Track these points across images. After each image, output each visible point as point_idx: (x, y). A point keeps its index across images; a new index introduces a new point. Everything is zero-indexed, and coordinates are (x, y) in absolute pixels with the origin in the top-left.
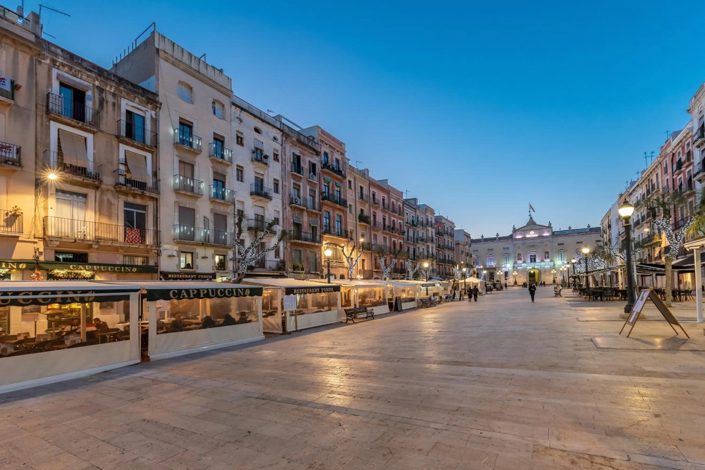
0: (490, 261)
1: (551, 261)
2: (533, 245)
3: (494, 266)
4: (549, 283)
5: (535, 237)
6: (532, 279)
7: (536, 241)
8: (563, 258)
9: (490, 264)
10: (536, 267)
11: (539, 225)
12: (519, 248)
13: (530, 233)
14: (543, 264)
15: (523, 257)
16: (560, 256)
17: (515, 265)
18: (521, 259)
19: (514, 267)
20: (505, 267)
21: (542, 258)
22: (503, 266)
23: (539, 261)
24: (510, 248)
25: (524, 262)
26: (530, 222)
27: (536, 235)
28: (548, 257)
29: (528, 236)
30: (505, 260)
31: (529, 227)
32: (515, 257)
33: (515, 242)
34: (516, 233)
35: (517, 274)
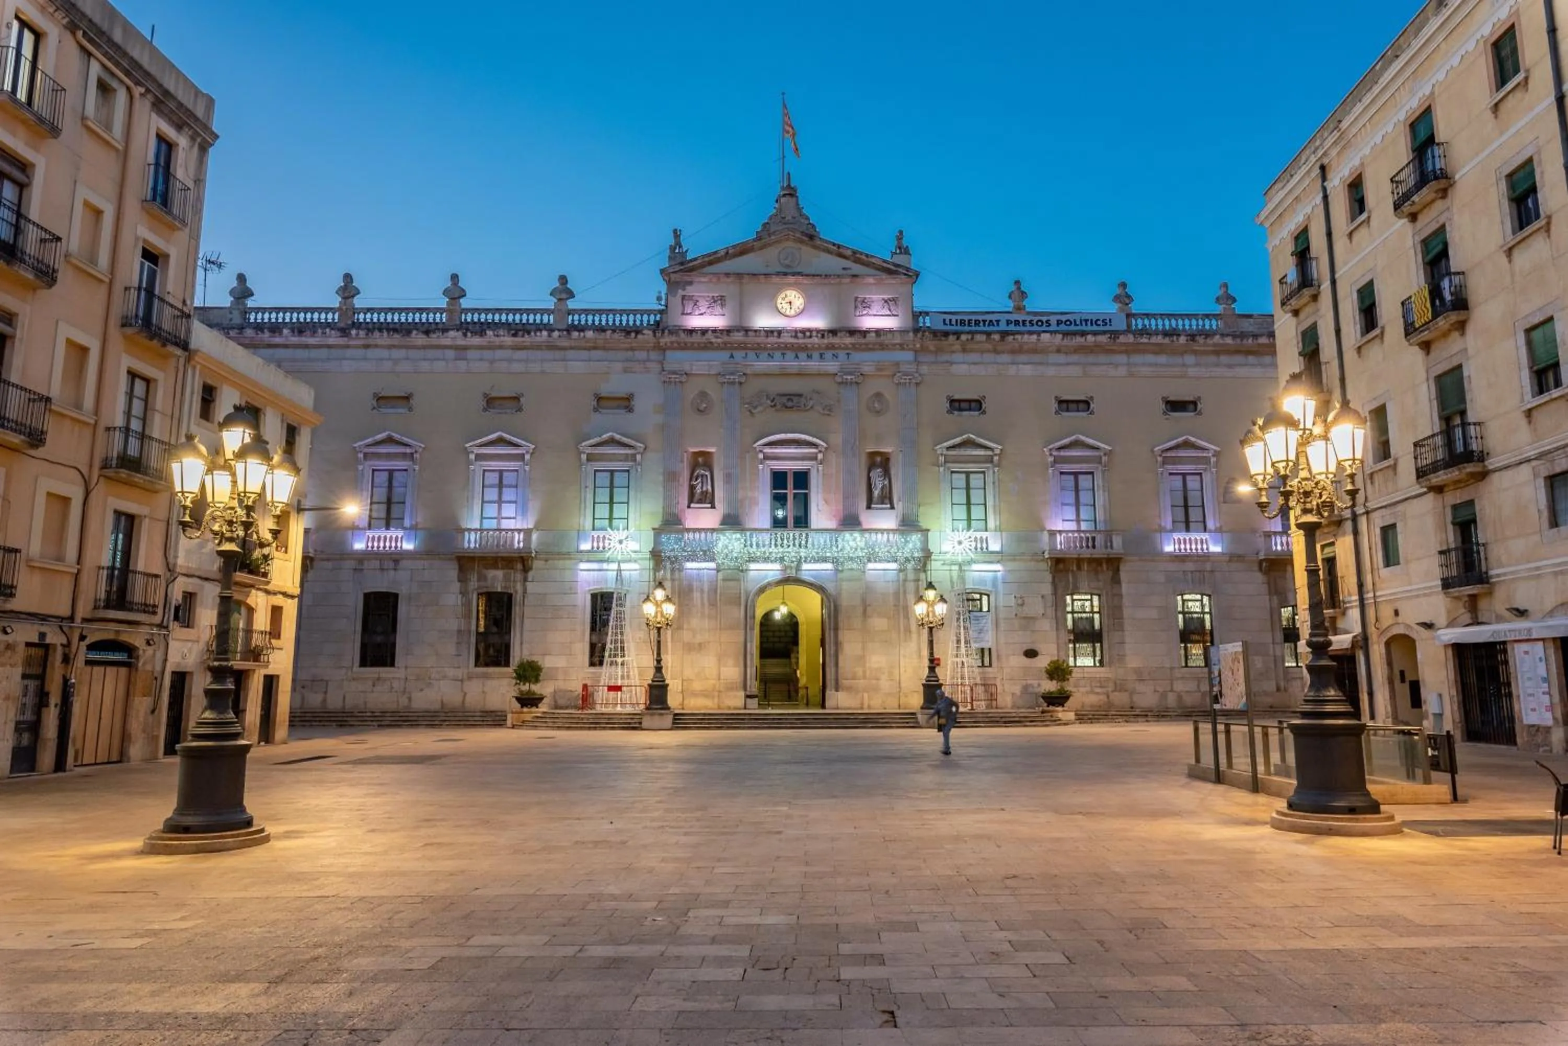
0: (492, 494)
1: (909, 524)
2: (790, 396)
3: (518, 541)
4: (891, 706)
5: (806, 332)
6: (776, 668)
7: (814, 365)
8: (977, 512)
9: (491, 524)
10: (809, 569)
11: (838, 251)
12: (702, 405)
13: (781, 303)
14: (852, 541)
15: (728, 478)
16: (960, 497)
17: (670, 544)
18: (708, 499)
19: (656, 556)
20: (594, 555)
21: (848, 497)
22: (585, 546)
23: (832, 524)
24: (637, 403)
25: (732, 522)
26: (779, 217)
27: (817, 322)
28: (887, 499)
29: (763, 320)
30: (603, 495)
31: (772, 253)
32: (671, 477)
33: (677, 360)
34: (690, 291)
35: (669, 609)
